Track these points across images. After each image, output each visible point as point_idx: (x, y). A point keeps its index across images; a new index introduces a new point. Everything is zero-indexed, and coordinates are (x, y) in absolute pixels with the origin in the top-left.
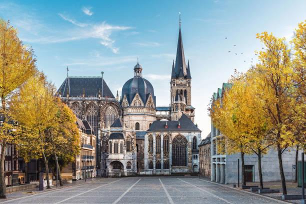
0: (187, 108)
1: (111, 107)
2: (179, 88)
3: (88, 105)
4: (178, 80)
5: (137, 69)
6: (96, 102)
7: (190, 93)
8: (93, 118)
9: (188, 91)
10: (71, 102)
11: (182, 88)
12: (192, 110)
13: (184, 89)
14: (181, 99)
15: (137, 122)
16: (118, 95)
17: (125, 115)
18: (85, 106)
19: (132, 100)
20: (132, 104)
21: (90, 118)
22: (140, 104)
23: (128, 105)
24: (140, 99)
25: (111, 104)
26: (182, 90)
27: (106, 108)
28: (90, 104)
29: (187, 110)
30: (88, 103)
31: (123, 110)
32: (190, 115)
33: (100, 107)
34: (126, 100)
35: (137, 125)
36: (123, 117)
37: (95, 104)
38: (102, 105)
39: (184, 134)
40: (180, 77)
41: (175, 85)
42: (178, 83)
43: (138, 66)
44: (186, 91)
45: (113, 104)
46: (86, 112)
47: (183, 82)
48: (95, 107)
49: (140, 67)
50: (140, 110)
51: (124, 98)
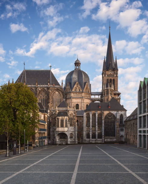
1: (57, 93)
2: (109, 78)
3: (40, 91)
4: (108, 72)
5: (77, 64)
6: (46, 89)
7: (117, 81)
8: (43, 101)
9: (116, 80)
11: (111, 78)
12: (119, 94)
13: (112, 78)
14: (111, 86)
15: (77, 103)
16: (62, 83)
17: (68, 99)
18: (38, 92)
19: (73, 87)
20: (73, 90)
22: (80, 90)
23: (70, 91)
24: (79, 86)
25: (57, 90)
26: (111, 79)
27: (54, 93)
28: (42, 90)
29: (115, 94)
30: (40, 89)
31: (66, 94)
32: (117, 98)
34: (69, 87)
35: (77, 105)
36: (66, 100)
38: (50, 91)
39: (113, 113)
40: (110, 69)
41: (105, 75)
42: (108, 74)
43: (77, 62)
44: (114, 80)
45: (59, 90)
46: (39, 96)
47: (112, 73)
48: (45, 92)
49: (79, 62)
50: (79, 94)
51: (67, 86)
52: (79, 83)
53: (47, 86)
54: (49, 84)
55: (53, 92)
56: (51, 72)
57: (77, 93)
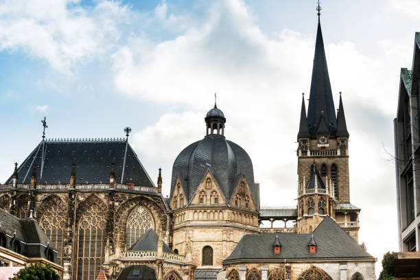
0: (338, 208)
1: (141, 210)
2: (317, 160)
3: (82, 203)
4: (314, 142)
6: (102, 196)
7: (346, 171)
8: (93, 237)
9: (341, 166)
10: (40, 197)
11: (324, 160)
12: (353, 214)
13: (330, 162)
14: (322, 185)
15: (206, 244)
16: (160, 180)
17: (177, 229)
18: (76, 206)
19: (196, 189)
20: (195, 201)
21: (88, 236)
22: (216, 200)
23: (185, 203)
24: (215, 187)
25: (142, 200)
26: (324, 165)
27: (129, 212)
28: (88, 199)
29: (340, 214)
30: (81, 199)
31: (171, 216)
32: (346, 226)
33: (112, 207)
34: (181, 191)
35: (208, 251)
36: (171, 235)
37: (101, 201)
38: (117, 204)
39: (328, 268)
40: (321, 134)
41: (306, 152)
42: (314, 148)
43: (215, 113)
44: (334, 167)
45: (148, 201)
46: (77, 221)
47: (327, 145)
48: (100, 209)
49: (220, 114)
50: (214, 213)
51: (176, 187)
52: (215, 176)
53: (107, 187)
54: (112, 180)
55: (128, 207)
56: (129, 147)
57: (209, 211)
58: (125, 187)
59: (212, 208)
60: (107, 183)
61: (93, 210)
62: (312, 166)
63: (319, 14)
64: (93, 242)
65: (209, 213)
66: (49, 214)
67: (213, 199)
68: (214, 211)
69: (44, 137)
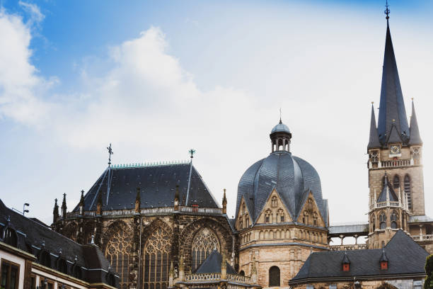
0: (412, 220)
1: (206, 232)
2: (389, 172)
3: (147, 227)
4: (385, 152)
6: (167, 220)
7: (421, 181)
8: (159, 261)
9: (414, 177)
10: (106, 223)
11: (396, 171)
12: (428, 226)
13: (403, 173)
14: (395, 198)
15: (273, 264)
16: (225, 201)
17: (243, 250)
18: (142, 231)
19: (261, 208)
20: (261, 220)
22: (282, 218)
23: (251, 223)
24: (281, 205)
25: (207, 221)
26: (397, 177)
27: (194, 234)
28: (153, 223)
29: (413, 227)
30: (146, 223)
31: (237, 236)
32: (421, 239)
33: (177, 230)
34: (247, 211)
35: (274, 272)
36: (237, 256)
37: (165, 225)
38: (181, 227)
39: (400, 285)
40: (393, 143)
41: (377, 164)
42: (385, 159)
43: (280, 129)
44: (407, 176)
45: (213, 222)
46: (143, 247)
47: (400, 155)
48: (165, 232)
49: (286, 130)
50: (280, 232)
51: (241, 207)
52: (281, 194)
53: (171, 210)
54: (176, 203)
55: (193, 229)
56: (193, 169)
57: (275, 230)
58: (190, 210)
59: (278, 226)
60: (172, 206)
61: (158, 235)
62: (384, 178)
63: (387, 18)
64: (159, 266)
65: (276, 232)
66: (115, 240)
67: (279, 217)
68: (280, 230)
69: (109, 163)
